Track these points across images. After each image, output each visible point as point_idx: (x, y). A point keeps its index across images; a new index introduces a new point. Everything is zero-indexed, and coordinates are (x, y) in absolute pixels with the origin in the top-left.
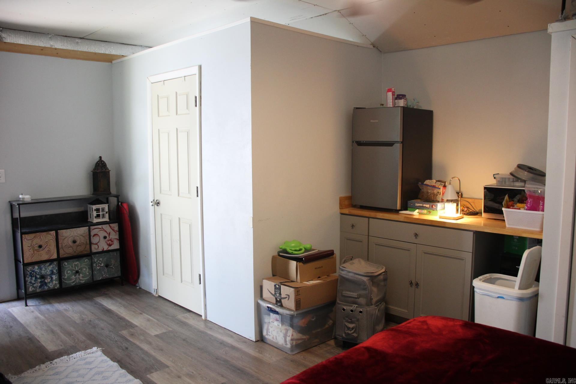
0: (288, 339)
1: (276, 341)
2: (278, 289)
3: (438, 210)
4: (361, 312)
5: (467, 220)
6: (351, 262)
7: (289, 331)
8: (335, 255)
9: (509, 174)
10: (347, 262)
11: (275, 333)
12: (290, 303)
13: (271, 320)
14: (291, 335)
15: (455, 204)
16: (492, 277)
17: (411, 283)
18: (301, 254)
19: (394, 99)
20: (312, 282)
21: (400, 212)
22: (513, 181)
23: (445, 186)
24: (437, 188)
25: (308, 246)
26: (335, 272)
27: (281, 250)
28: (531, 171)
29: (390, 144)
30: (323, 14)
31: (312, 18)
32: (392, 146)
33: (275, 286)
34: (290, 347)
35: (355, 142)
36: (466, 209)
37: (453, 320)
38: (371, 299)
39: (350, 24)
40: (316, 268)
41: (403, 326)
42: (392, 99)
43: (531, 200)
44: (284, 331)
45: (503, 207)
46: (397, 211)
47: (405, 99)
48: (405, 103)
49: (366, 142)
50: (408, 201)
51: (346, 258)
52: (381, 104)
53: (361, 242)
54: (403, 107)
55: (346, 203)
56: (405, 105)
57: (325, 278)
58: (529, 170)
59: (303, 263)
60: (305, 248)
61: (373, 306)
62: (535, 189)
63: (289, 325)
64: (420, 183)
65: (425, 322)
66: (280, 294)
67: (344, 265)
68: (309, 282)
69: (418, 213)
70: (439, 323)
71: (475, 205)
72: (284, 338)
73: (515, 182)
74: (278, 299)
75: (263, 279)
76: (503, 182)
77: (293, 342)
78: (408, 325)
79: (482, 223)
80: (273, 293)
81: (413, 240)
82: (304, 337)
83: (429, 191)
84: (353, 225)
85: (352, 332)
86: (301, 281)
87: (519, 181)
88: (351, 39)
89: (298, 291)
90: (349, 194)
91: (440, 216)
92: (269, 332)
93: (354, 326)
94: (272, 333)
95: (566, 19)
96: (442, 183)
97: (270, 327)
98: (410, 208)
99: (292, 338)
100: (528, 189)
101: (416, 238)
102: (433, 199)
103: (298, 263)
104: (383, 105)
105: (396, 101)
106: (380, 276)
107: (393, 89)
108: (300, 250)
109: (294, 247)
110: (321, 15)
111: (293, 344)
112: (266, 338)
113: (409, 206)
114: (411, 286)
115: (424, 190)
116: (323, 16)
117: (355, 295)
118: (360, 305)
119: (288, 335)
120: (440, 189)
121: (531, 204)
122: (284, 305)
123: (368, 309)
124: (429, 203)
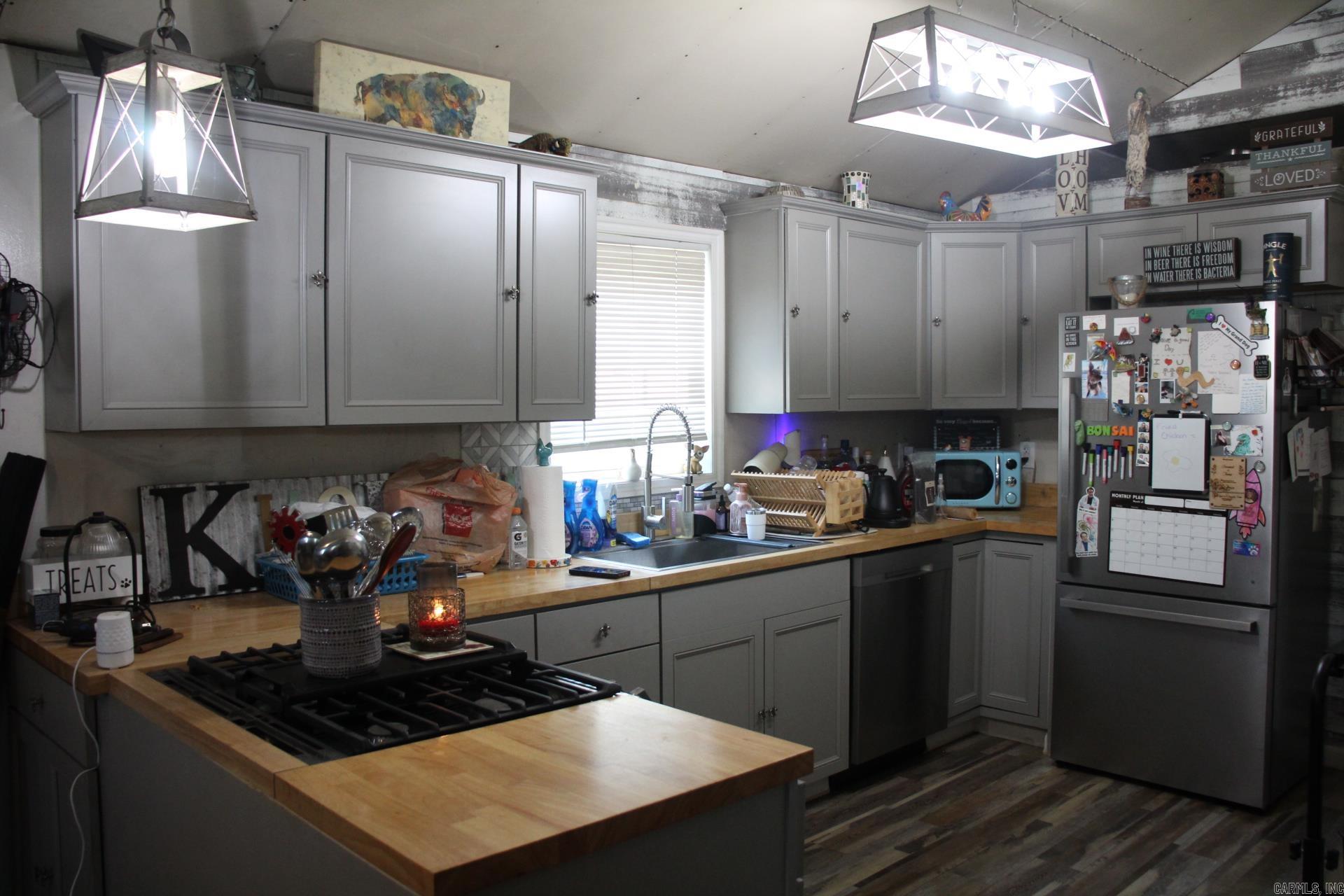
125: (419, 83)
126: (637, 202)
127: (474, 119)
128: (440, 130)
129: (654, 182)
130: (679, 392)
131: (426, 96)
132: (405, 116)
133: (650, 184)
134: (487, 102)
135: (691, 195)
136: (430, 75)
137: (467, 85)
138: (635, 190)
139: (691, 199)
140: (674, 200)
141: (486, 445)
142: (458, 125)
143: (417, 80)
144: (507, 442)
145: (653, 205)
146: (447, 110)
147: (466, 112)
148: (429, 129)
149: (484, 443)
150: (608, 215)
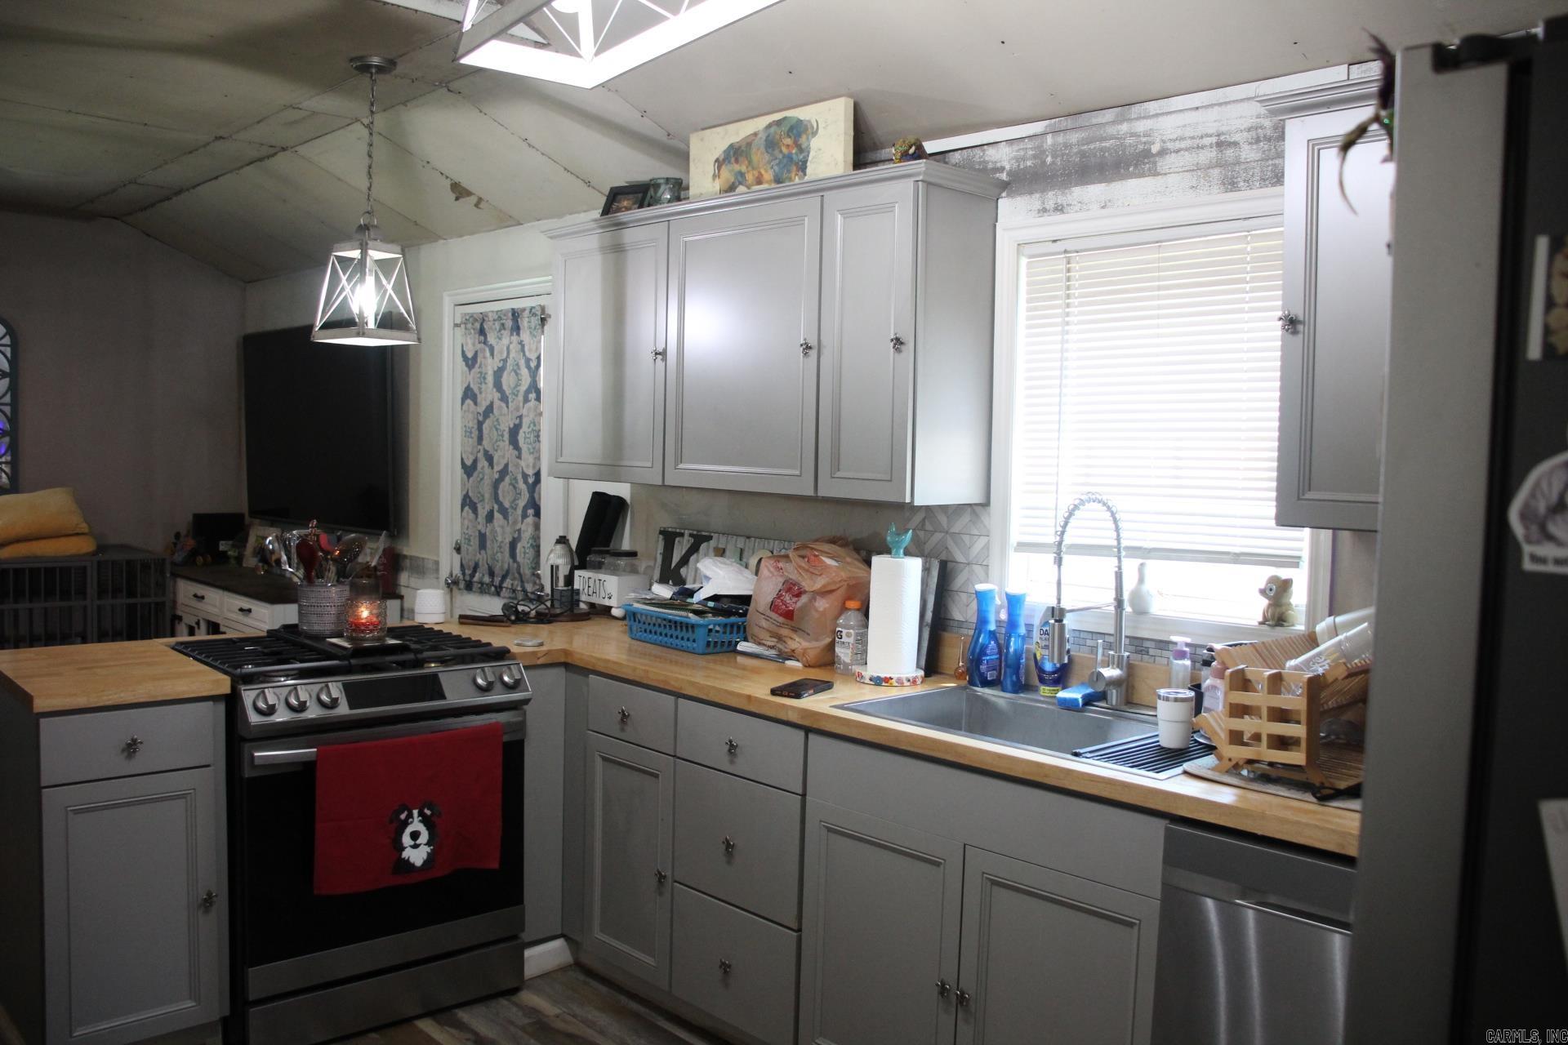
125: (761, 138)
126: (1156, 174)
127: (808, 156)
128: (778, 180)
129: (1189, 133)
130: (1245, 479)
131: (766, 149)
132: (750, 177)
133: (1182, 139)
134: (820, 131)
135: (1269, 133)
136: (769, 126)
137: (801, 121)
138: (1154, 155)
139: (1269, 140)
140: (1230, 153)
141: (931, 528)
142: (794, 168)
143: (760, 136)
144: (956, 528)
145: (1187, 171)
146: (784, 156)
147: (801, 150)
148: (769, 182)
149: (928, 527)
150: (1103, 207)
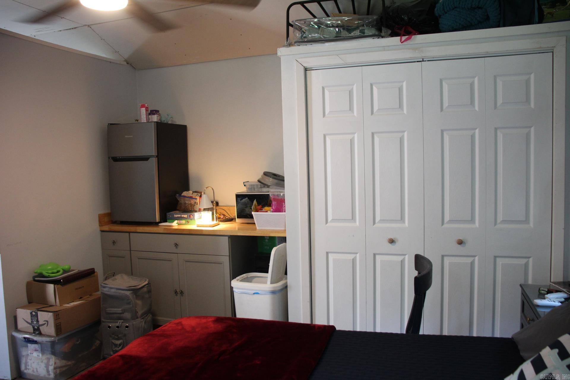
0: (51, 368)
1: (37, 374)
2: (34, 316)
3: (195, 219)
4: (127, 327)
5: (223, 226)
6: (113, 278)
7: (51, 360)
8: (95, 273)
9: (257, 181)
10: (109, 278)
11: (35, 366)
12: (50, 329)
13: (29, 352)
14: (54, 363)
15: (211, 212)
16: (249, 276)
17: (176, 292)
18: (59, 276)
19: (147, 114)
20: (72, 304)
21: (160, 224)
22: (261, 188)
23: (201, 196)
24: (194, 198)
25: (67, 267)
26: (99, 291)
27: (37, 274)
28: (275, 177)
29: (145, 159)
30: (72, 27)
31: (60, 31)
32: (147, 160)
33: (31, 313)
34: (54, 376)
35: (111, 158)
36: (222, 217)
37: (206, 317)
38: (137, 312)
39: (102, 39)
40: (77, 289)
41: (159, 329)
42: (145, 114)
43: (275, 202)
44: (45, 361)
45: (252, 211)
46: (156, 224)
47: (158, 115)
48: (159, 118)
49: (122, 158)
50: (167, 213)
51: (108, 274)
52: (136, 119)
53: (124, 257)
54: (157, 122)
55: (106, 219)
56: (159, 120)
57: (88, 298)
58: (273, 176)
59: (61, 285)
60: (63, 270)
61: (139, 319)
62: (278, 193)
63: (50, 353)
64: (178, 195)
65: (180, 323)
66: (38, 321)
67: (106, 282)
68: (70, 304)
69: (177, 223)
70: (193, 322)
71: (230, 212)
72: (45, 369)
73: (262, 188)
74: (36, 327)
75: (17, 308)
76: (253, 189)
77: (57, 371)
78: (163, 328)
79: (236, 228)
80: (30, 321)
81: (174, 250)
82: (70, 363)
83: (187, 202)
84: (114, 242)
85: (120, 348)
86: (60, 304)
87: (266, 186)
88: (104, 55)
89: (57, 315)
90: (108, 211)
91: (197, 225)
92: (28, 366)
93: (121, 342)
94: (31, 366)
95: (290, 45)
96: (198, 194)
97: (29, 359)
98: (169, 219)
99: (56, 366)
100: (273, 193)
101: (177, 248)
102: (191, 209)
103: (55, 286)
104: (138, 121)
105: (150, 116)
106: (143, 289)
107: (146, 105)
108: (58, 272)
109: (50, 269)
110: (70, 29)
111: (56, 373)
112: (25, 374)
113: (168, 217)
114: (176, 295)
115: (182, 201)
116: (73, 30)
117: (119, 310)
118: (125, 320)
119: (50, 364)
120: (196, 199)
121: (276, 206)
122: (43, 332)
123: (134, 323)
124: (186, 213)
